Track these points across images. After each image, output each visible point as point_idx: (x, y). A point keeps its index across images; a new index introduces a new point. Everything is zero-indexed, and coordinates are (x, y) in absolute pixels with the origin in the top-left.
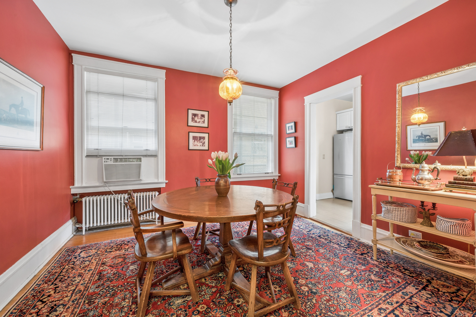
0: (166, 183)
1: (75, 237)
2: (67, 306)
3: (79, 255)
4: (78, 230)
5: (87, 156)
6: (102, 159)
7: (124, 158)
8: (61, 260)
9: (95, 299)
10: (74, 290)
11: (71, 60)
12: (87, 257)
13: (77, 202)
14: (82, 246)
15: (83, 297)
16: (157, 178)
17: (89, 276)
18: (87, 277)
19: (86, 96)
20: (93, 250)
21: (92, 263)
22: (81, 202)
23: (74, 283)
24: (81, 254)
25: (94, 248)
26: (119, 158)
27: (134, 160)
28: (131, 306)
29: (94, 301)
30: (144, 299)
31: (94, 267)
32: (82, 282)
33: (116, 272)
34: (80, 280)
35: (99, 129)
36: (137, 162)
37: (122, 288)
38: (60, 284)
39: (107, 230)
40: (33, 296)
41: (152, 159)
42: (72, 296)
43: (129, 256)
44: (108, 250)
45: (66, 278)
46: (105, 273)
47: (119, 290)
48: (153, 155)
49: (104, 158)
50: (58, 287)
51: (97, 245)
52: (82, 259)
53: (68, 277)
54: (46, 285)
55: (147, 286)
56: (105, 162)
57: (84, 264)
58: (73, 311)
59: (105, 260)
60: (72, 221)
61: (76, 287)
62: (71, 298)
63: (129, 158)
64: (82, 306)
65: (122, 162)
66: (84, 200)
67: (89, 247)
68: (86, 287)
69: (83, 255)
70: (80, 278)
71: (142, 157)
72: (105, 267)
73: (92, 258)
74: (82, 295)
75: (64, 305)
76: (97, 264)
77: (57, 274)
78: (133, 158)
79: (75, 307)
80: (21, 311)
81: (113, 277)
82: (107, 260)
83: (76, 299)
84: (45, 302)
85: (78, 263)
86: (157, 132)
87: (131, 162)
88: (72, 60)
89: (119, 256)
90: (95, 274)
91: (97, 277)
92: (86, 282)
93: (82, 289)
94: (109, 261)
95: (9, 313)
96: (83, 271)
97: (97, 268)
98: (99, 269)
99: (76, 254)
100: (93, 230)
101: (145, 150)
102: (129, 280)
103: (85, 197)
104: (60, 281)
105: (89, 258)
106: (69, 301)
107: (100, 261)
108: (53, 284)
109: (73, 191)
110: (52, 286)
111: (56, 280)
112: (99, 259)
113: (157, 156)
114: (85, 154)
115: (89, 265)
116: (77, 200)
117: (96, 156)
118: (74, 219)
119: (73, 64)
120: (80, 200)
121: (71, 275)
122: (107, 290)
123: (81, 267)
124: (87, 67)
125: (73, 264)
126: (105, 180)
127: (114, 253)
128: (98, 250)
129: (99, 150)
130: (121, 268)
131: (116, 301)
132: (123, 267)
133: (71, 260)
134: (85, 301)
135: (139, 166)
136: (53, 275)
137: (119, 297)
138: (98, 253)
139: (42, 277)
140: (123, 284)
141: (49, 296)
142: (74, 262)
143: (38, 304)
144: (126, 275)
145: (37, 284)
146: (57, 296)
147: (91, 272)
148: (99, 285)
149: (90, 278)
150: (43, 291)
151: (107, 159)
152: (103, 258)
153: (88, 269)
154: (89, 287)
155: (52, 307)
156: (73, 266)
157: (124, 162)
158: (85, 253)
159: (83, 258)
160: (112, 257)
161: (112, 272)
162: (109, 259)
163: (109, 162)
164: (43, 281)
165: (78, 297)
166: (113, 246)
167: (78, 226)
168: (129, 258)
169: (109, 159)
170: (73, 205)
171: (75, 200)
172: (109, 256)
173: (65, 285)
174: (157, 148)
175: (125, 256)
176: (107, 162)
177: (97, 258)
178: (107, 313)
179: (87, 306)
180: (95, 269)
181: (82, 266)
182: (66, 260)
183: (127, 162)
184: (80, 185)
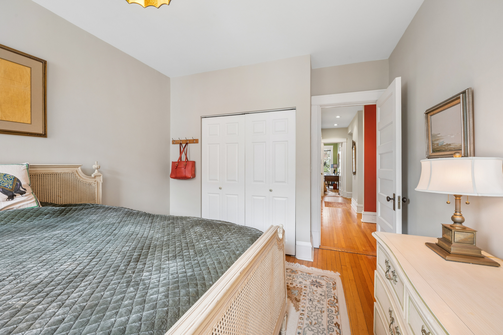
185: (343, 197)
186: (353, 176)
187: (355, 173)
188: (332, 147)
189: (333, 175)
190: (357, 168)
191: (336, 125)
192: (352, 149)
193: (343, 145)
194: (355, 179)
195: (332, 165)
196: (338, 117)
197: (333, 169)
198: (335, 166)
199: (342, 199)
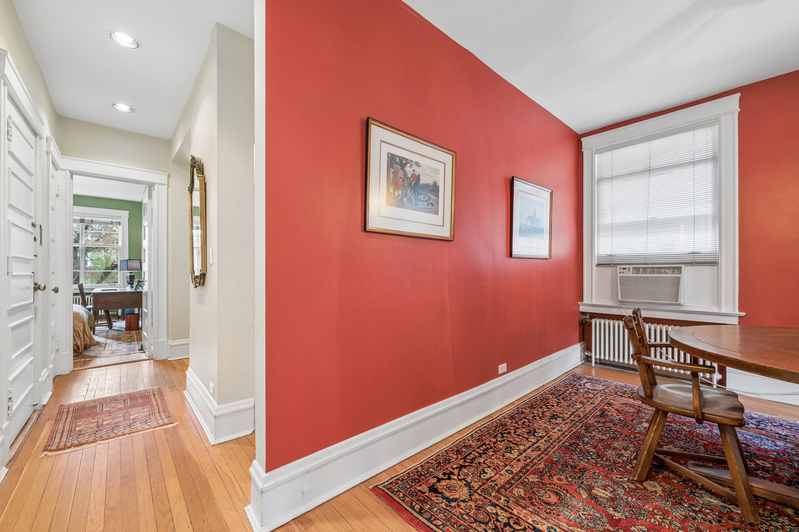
0: (740, 317)
1: (583, 366)
2: (566, 421)
3: (584, 384)
4: (588, 359)
5: (598, 265)
6: (617, 268)
7: (650, 268)
8: (567, 382)
9: (593, 430)
10: (574, 412)
11: (580, 147)
12: (592, 390)
13: (586, 322)
14: (589, 377)
15: (581, 422)
16: (718, 304)
17: (591, 408)
18: (589, 408)
19: (597, 186)
20: (600, 386)
21: (597, 397)
22: (591, 323)
23: (574, 406)
24: (586, 384)
25: (602, 384)
26: (642, 268)
27: (667, 271)
28: (631, 459)
29: (591, 432)
30: (645, 453)
31: (598, 402)
32: (582, 409)
33: (622, 419)
34: (581, 407)
35: (613, 228)
36: (673, 273)
37: (626, 438)
38: (562, 401)
39: (623, 372)
40: (541, 399)
41: (706, 269)
42: (571, 416)
43: (647, 411)
44: (618, 393)
45: (568, 399)
46: (609, 413)
47: (622, 437)
48: (707, 261)
49: (619, 267)
50: (560, 403)
51: (607, 383)
52: (586, 389)
53: (571, 399)
54: (551, 396)
55: (651, 439)
56: (620, 273)
57: (588, 395)
58: (570, 427)
59: (612, 401)
60: (581, 345)
61: (576, 411)
62: (570, 417)
63: (658, 268)
64: (579, 428)
65: (647, 274)
66: (593, 321)
67: (597, 381)
68: (585, 416)
69: (588, 385)
70: (581, 406)
71: (683, 266)
72: (610, 407)
73: (598, 393)
74: (580, 420)
75: (564, 420)
76: (602, 401)
77: (561, 392)
78: (665, 268)
79: (572, 426)
80: (532, 405)
81: (618, 423)
82: (614, 403)
83: (574, 421)
84: (549, 408)
85: (582, 391)
86: (718, 218)
87: (662, 273)
88: (582, 146)
89: (632, 406)
90: (597, 409)
91: (599, 413)
92: (587, 412)
93: (582, 416)
94: (617, 405)
95: (524, 402)
96: (585, 401)
97: (601, 405)
98: (603, 406)
99: (581, 382)
100: (605, 365)
101: (690, 253)
102: (637, 435)
103: (595, 318)
104: (563, 398)
105: (594, 391)
106: (568, 418)
107: (606, 400)
108: (556, 398)
109: (582, 309)
110: (555, 399)
111: (559, 396)
112: (605, 398)
113: (718, 264)
114: (595, 262)
115: (592, 398)
116: (587, 320)
117: (609, 264)
118: (584, 344)
119: (582, 150)
120: (589, 321)
121: (573, 399)
122: (607, 430)
123: (583, 396)
124: (598, 148)
125: (577, 390)
126: (620, 299)
127: (626, 399)
128: (606, 388)
129: (613, 256)
130: (631, 418)
131: (615, 445)
132: (634, 419)
133: (575, 385)
134: (582, 427)
135: (678, 280)
136: (558, 391)
137: (620, 443)
138: (606, 391)
139: (549, 388)
140: (628, 435)
141: (553, 406)
142: (578, 389)
143: (543, 406)
144: (635, 428)
145: (544, 392)
146: (559, 409)
147: (594, 406)
148: (599, 422)
149: (591, 410)
150: (549, 399)
151: (623, 269)
152: (610, 399)
153: (591, 401)
154: (588, 417)
155: (554, 416)
156: (576, 391)
157: (649, 273)
158: (591, 385)
159: (588, 389)
160: (622, 402)
161: (617, 417)
162: (618, 402)
163: (626, 273)
164: (549, 392)
165: (576, 419)
166: (626, 391)
167: (587, 354)
168: (646, 414)
169: (626, 269)
170: (582, 326)
171: (584, 320)
172: (619, 400)
173: (566, 404)
174: (718, 248)
175: (641, 408)
176: (623, 273)
177: (603, 396)
178: (603, 449)
179: (583, 431)
180: (598, 404)
181: (585, 396)
182: (571, 384)
183: (654, 273)
184: (589, 302)
185: (156, 361)
186: (193, 292)
187: (201, 280)
188: (125, 214)
189: (128, 289)
190: (212, 259)
191: (123, 107)
192: (188, 193)
193: (154, 193)
194: (201, 300)
195: (125, 263)
196: (124, 39)
197: (127, 273)
198: (135, 264)
199: (152, 370)
